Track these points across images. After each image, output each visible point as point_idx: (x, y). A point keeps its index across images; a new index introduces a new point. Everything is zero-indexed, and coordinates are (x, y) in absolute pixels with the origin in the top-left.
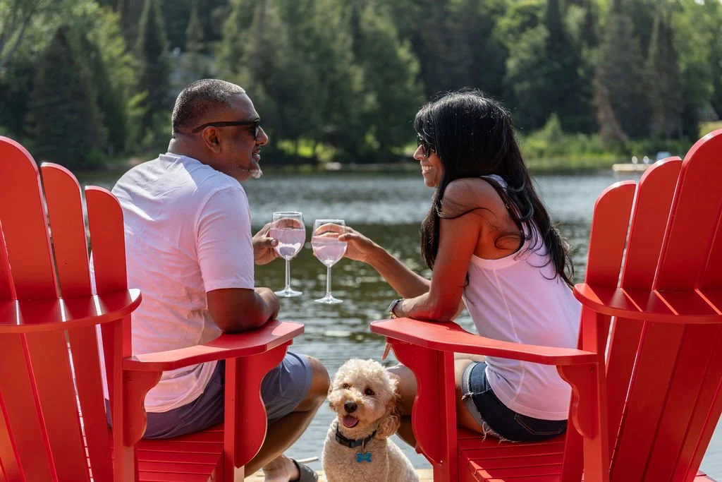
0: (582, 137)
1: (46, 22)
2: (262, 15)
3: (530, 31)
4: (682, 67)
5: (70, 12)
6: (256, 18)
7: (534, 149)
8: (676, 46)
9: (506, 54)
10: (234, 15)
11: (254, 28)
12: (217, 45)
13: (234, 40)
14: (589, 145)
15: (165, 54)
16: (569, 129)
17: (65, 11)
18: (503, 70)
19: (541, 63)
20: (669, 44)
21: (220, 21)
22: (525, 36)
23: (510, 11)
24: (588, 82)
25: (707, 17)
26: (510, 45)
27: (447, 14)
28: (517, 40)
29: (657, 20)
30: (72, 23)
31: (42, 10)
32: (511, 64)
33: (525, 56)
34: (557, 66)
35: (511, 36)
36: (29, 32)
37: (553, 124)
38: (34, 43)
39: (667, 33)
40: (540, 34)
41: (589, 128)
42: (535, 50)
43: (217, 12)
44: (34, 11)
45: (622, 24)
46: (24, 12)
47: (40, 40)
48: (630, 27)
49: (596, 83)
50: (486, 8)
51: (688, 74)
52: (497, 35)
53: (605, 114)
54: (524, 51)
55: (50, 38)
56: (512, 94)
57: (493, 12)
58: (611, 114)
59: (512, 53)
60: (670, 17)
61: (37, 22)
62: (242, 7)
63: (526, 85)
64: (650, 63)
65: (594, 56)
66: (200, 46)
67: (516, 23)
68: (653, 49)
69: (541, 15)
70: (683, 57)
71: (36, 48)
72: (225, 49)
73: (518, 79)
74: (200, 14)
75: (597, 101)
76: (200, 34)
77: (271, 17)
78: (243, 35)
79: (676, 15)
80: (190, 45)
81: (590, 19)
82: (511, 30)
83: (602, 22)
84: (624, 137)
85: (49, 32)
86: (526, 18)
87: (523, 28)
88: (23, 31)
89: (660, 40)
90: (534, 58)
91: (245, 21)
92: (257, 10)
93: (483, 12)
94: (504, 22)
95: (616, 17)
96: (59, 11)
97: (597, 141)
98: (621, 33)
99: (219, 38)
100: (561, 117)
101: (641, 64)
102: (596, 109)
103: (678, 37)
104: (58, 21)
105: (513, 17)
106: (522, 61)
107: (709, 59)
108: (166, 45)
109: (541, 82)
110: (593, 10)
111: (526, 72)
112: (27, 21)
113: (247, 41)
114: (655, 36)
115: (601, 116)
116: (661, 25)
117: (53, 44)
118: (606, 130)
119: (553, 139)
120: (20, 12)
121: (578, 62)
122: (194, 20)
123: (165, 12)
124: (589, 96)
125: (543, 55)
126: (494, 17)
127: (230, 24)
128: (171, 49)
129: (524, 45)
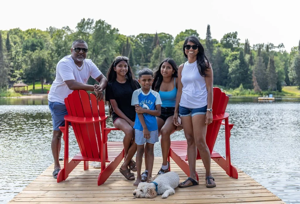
0: (249, 90)
1: (102, 57)
2: (161, 56)
3: (235, 61)
4: (277, 71)
5: (108, 54)
6: (159, 56)
7: (235, 93)
8: (275, 66)
9: (229, 67)
10: (153, 56)
11: (159, 59)
12: (149, 64)
13: (153, 62)
14: (251, 92)
15: (135, 66)
16: (246, 88)
17: (107, 54)
18: (228, 72)
19: (238, 69)
20: (273, 65)
21: (150, 57)
22: (234, 62)
23: (230, 55)
24: (251, 75)
25: (284, 57)
26: (229, 64)
27: (213, 56)
28: (232, 63)
29: (270, 58)
30: (109, 57)
31: (101, 53)
32: (230, 70)
33: (234, 68)
34: (243, 70)
35: (230, 62)
36: (97, 59)
37: (241, 86)
38: (98, 63)
39: (272, 62)
40: (238, 62)
41: (251, 88)
42: (237, 66)
43: (149, 55)
44: (98, 54)
45: (260, 59)
46: (96, 54)
47: (100, 62)
48: (262, 60)
49: (253, 75)
50: (223, 54)
51: (278, 73)
52: (226, 62)
53: (255, 84)
54: (233, 66)
55: (103, 61)
56: (230, 78)
57: (225, 55)
58: (257, 84)
59: (230, 67)
60: (273, 57)
61: (99, 57)
62: (156, 53)
63: (234, 75)
64: (268, 70)
65: (252, 68)
66: (144, 64)
67: (231, 59)
68: (269, 66)
69: (238, 56)
70: (277, 68)
71: (99, 64)
72: (151, 65)
73: (231, 74)
74: (144, 55)
75: (253, 80)
76: (144, 61)
77: (163, 56)
78: (156, 61)
79: (275, 57)
80: (141, 64)
81: (251, 58)
82: (229, 61)
83: (255, 58)
84: (261, 90)
85: (103, 59)
86: (234, 57)
87: (233, 60)
88: (95, 59)
89: (270, 63)
90: (236, 68)
91: (157, 57)
92: (160, 54)
93: (222, 55)
94: (228, 58)
95: (259, 57)
96: (105, 54)
97: (253, 91)
98: (260, 61)
99: (149, 62)
100: (243, 85)
101: (265, 70)
102: (253, 82)
103: (275, 63)
104: (105, 57)
105: (230, 57)
106: (233, 69)
107: (284, 69)
108: (135, 63)
109: (238, 75)
110: (252, 55)
111: (234, 72)
112: (96, 56)
113: (157, 63)
114: (269, 63)
115: (254, 84)
116: (271, 60)
117: (103, 63)
118: (256, 88)
119: (241, 90)
120: (94, 54)
121: (248, 70)
122: (143, 57)
123: (135, 54)
124: (251, 79)
125: (239, 67)
126: (225, 57)
127: (153, 58)
128: (136, 65)
129: (233, 65)
